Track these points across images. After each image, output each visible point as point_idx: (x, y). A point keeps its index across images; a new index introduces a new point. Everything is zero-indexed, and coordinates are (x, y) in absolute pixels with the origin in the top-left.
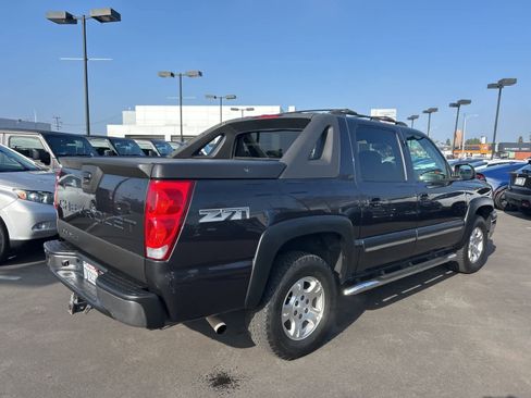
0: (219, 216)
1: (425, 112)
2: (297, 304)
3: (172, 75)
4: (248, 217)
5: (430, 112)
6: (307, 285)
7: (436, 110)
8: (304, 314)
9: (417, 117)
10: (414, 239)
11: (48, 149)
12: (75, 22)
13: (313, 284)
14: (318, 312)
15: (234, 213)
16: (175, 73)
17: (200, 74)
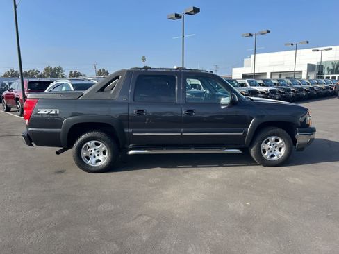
0: (46, 111)
4: (58, 113)
15: (52, 111)
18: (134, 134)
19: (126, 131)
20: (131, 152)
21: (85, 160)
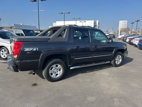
0: (30, 49)
1: (136, 21)
2: (54, 70)
3: (62, 13)
4: (38, 50)
5: (137, 21)
6: (57, 66)
7: (139, 21)
8: (56, 72)
9: (134, 23)
10: (92, 57)
11: (23, 33)
12: (36, 1)
13: (59, 66)
14: (61, 72)
15: (34, 49)
16: (63, 13)
17: (69, 13)
18: (75, 59)
19: (72, 57)
20: (71, 68)
21: (50, 75)
